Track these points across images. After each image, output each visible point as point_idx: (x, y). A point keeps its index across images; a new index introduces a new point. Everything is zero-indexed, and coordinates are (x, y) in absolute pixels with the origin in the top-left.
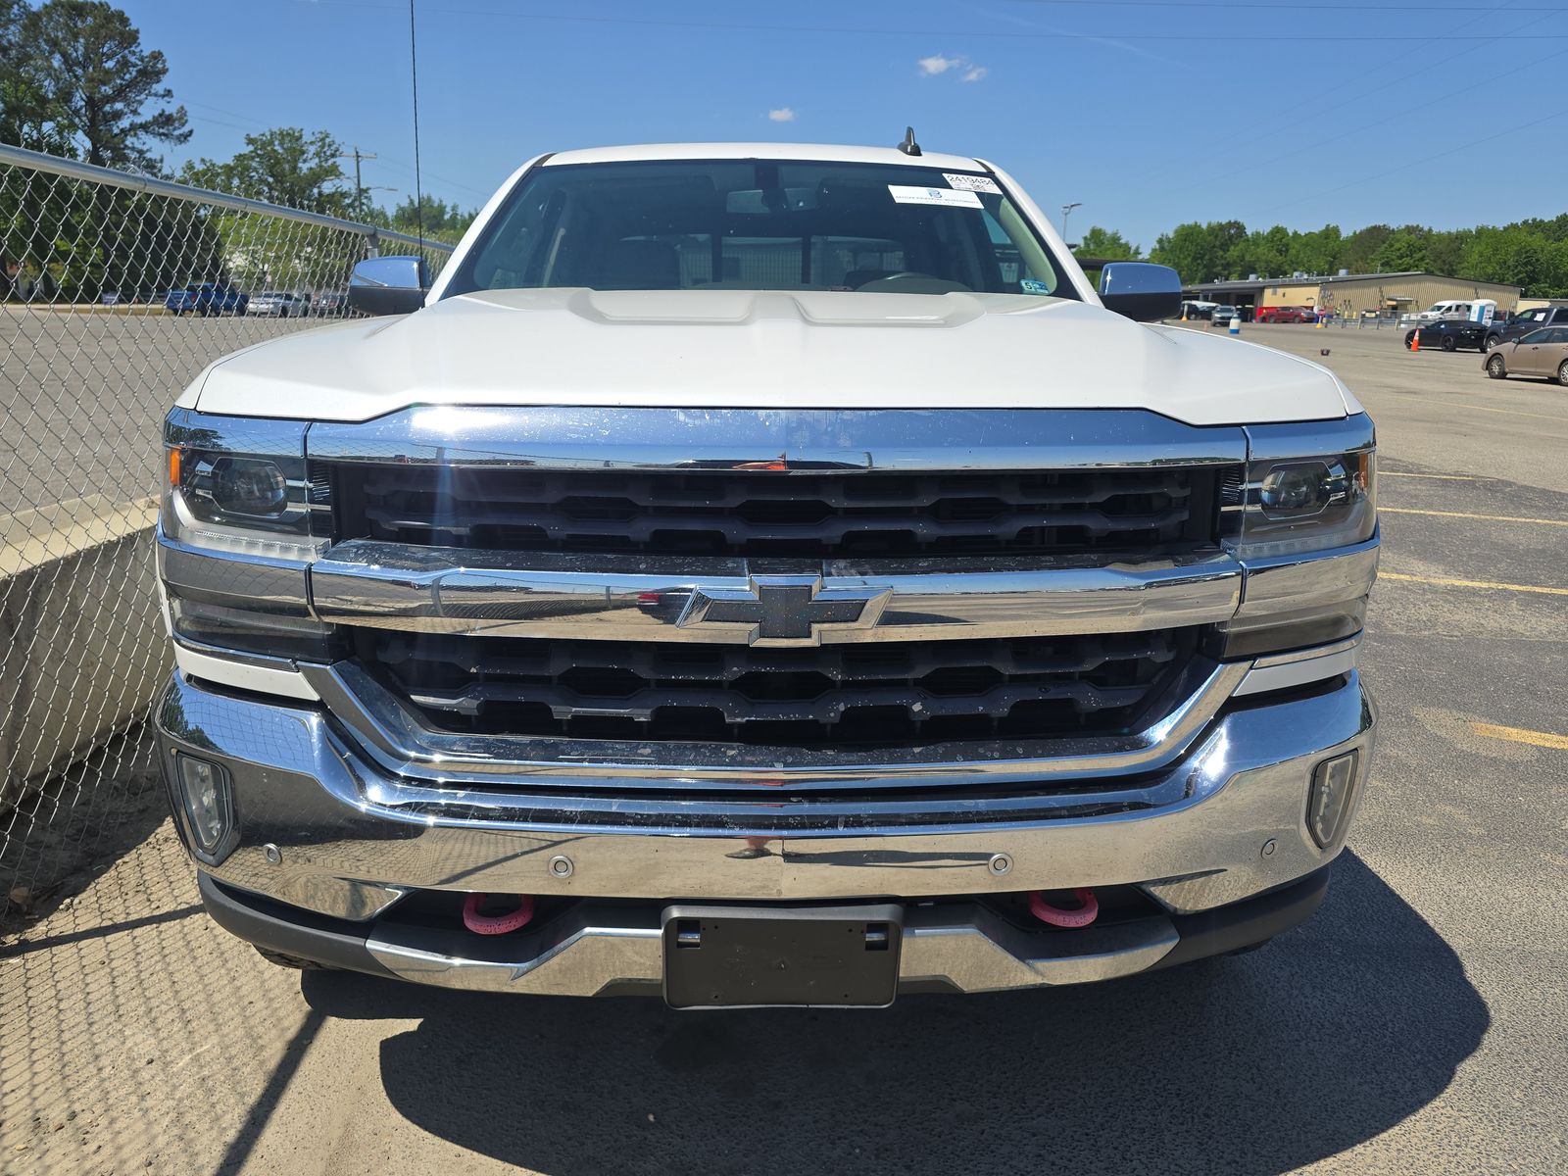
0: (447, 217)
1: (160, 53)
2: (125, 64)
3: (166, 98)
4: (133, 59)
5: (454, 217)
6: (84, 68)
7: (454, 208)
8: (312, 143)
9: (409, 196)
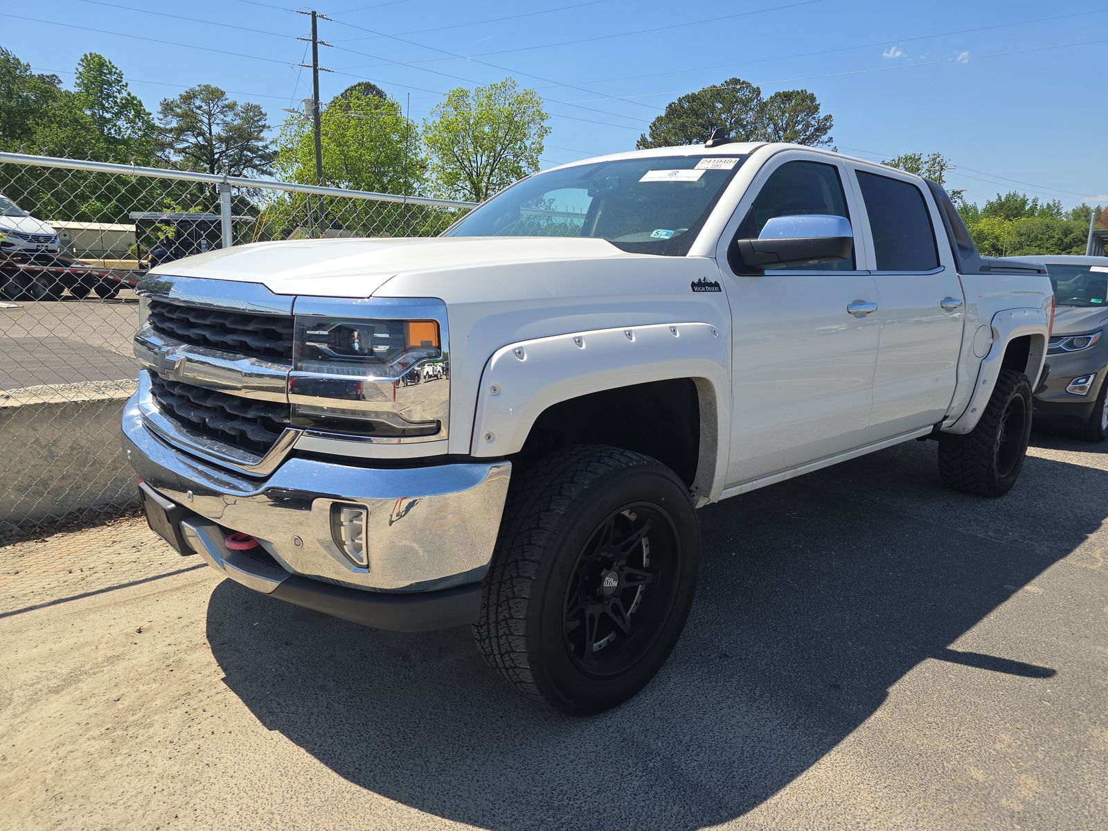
0: (1027, 208)
1: (830, 116)
2: (808, 126)
3: (828, 144)
4: (813, 122)
5: (1033, 209)
6: (785, 131)
7: (1035, 201)
8: (926, 163)
9: (998, 194)
